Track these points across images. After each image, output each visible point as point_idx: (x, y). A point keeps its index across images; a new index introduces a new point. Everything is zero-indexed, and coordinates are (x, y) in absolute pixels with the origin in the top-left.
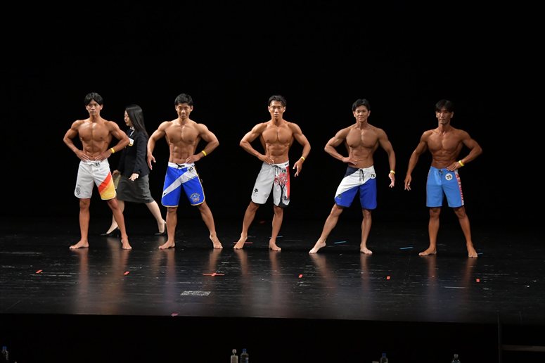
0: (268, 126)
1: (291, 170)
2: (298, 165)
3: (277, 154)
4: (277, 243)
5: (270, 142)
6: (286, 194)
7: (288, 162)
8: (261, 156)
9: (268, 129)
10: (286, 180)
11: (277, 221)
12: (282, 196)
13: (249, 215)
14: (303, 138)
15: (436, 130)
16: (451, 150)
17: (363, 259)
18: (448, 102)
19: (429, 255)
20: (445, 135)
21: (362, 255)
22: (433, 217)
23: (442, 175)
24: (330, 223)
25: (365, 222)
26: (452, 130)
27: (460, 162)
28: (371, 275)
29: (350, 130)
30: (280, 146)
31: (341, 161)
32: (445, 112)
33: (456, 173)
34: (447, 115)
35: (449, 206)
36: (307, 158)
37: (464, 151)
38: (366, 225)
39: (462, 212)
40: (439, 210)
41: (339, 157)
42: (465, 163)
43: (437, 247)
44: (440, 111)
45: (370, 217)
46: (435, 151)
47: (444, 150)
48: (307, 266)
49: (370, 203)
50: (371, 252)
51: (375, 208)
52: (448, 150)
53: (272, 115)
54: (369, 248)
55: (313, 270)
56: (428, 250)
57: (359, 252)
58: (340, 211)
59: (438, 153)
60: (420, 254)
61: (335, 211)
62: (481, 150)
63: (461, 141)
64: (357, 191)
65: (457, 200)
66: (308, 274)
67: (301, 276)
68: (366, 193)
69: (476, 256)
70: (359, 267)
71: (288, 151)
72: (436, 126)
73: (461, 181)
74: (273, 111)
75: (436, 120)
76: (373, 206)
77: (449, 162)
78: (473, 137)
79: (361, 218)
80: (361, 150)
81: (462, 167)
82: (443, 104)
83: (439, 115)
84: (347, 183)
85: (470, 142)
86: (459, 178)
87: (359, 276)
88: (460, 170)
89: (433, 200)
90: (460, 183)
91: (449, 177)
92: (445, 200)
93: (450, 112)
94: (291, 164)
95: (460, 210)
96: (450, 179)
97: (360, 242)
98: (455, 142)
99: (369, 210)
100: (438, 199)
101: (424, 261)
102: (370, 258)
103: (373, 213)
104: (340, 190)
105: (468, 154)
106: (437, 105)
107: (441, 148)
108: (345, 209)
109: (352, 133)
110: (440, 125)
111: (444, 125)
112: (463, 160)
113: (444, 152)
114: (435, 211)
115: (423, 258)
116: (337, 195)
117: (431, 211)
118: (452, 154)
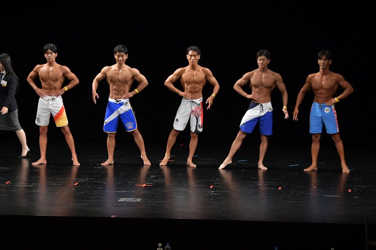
0: (187, 70)
1: (204, 105)
2: (210, 100)
3: (193, 92)
4: (194, 161)
5: (188, 83)
6: (200, 123)
7: (202, 98)
8: (181, 93)
9: (187, 73)
10: (200, 112)
11: (193, 144)
12: (197, 125)
13: (171, 139)
14: (213, 80)
15: (318, 74)
16: (330, 89)
17: (261, 174)
18: (327, 51)
19: (312, 171)
20: (324, 78)
21: (259, 170)
22: (315, 141)
23: (322, 108)
24: (236, 145)
25: (263, 146)
26: (330, 74)
27: (336, 98)
28: (266, 186)
29: (253, 73)
30: (196, 86)
31: (246, 98)
32: (325, 59)
33: (333, 107)
34: (326, 62)
35: (328, 132)
36: (217, 95)
37: (340, 90)
38: (263, 147)
39: (338, 137)
40: (320, 136)
41: (244, 94)
42: (339, 100)
43: (318, 165)
44: (321, 59)
45: (267, 141)
46: (317, 90)
47: (324, 89)
48: (217, 179)
49: (267, 130)
50: (266, 169)
51: (271, 134)
52: (326, 89)
53: (189, 61)
54: (265, 165)
55: (221, 182)
56: (311, 167)
57: (257, 168)
58: (244, 136)
59: (319, 92)
60: (304, 170)
61: (240, 136)
62: (352, 89)
63: (337, 82)
64: (258, 121)
65: (333, 128)
66: (217, 185)
67: (211, 187)
68: (264, 123)
69: (349, 172)
70: (257, 180)
71: (202, 89)
72: (318, 71)
73: (337, 113)
74: (191, 59)
75: (318, 66)
76: (269, 133)
77: (327, 99)
78: (346, 79)
79: (260, 142)
80: (261, 90)
81: (337, 103)
82: (324, 54)
83: (320, 62)
84: (250, 115)
85: (344, 84)
86: (335, 111)
87: (257, 187)
88: (336, 105)
89: (315, 128)
90: (336, 115)
91: (327, 110)
92: (324, 129)
93: (329, 60)
94: (205, 100)
95: (335, 136)
96: (328, 112)
97: (258, 160)
98: (332, 83)
99: (266, 136)
100: (318, 128)
101: (307, 176)
102: (265, 173)
103: (269, 138)
104: (244, 120)
105: (342, 92)
106: (319, 54)
107: (321, 87)
108: (248, 135)
109: (255, 76)
110: (321, 70)
111: (324, 69)
112: (339, 97)
113: (324, 91)
114: (316, 137)
115: (307, 174)
116: (241, 124)
117: (313, 137)
118: (330, 93)
